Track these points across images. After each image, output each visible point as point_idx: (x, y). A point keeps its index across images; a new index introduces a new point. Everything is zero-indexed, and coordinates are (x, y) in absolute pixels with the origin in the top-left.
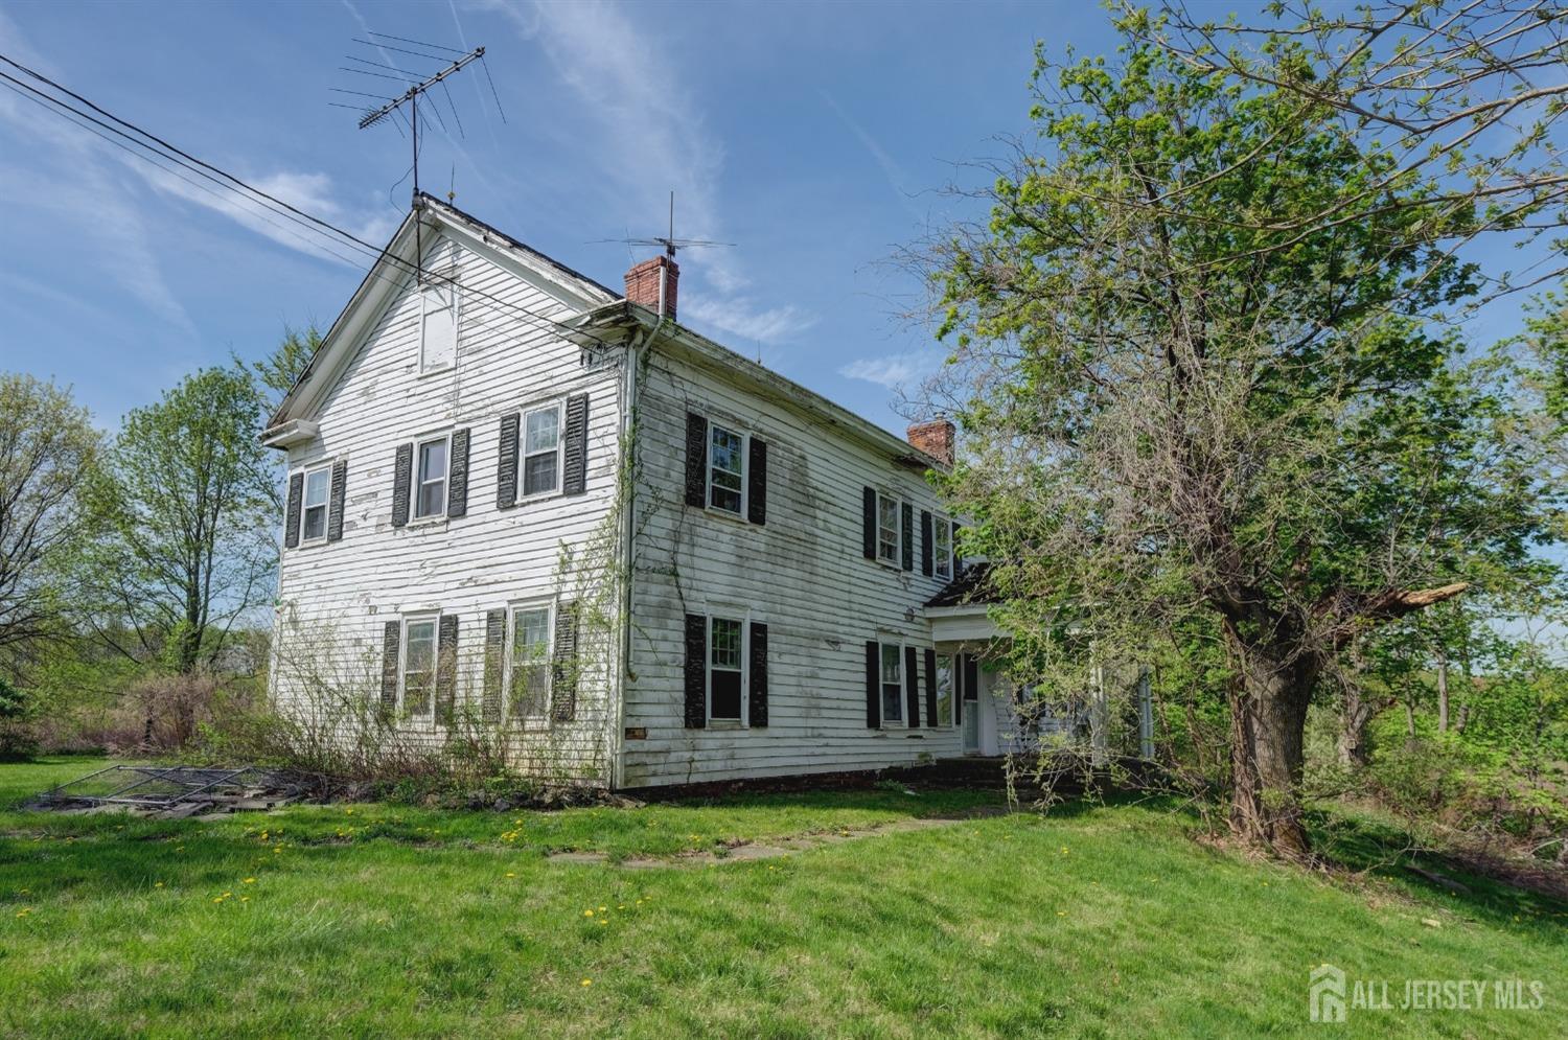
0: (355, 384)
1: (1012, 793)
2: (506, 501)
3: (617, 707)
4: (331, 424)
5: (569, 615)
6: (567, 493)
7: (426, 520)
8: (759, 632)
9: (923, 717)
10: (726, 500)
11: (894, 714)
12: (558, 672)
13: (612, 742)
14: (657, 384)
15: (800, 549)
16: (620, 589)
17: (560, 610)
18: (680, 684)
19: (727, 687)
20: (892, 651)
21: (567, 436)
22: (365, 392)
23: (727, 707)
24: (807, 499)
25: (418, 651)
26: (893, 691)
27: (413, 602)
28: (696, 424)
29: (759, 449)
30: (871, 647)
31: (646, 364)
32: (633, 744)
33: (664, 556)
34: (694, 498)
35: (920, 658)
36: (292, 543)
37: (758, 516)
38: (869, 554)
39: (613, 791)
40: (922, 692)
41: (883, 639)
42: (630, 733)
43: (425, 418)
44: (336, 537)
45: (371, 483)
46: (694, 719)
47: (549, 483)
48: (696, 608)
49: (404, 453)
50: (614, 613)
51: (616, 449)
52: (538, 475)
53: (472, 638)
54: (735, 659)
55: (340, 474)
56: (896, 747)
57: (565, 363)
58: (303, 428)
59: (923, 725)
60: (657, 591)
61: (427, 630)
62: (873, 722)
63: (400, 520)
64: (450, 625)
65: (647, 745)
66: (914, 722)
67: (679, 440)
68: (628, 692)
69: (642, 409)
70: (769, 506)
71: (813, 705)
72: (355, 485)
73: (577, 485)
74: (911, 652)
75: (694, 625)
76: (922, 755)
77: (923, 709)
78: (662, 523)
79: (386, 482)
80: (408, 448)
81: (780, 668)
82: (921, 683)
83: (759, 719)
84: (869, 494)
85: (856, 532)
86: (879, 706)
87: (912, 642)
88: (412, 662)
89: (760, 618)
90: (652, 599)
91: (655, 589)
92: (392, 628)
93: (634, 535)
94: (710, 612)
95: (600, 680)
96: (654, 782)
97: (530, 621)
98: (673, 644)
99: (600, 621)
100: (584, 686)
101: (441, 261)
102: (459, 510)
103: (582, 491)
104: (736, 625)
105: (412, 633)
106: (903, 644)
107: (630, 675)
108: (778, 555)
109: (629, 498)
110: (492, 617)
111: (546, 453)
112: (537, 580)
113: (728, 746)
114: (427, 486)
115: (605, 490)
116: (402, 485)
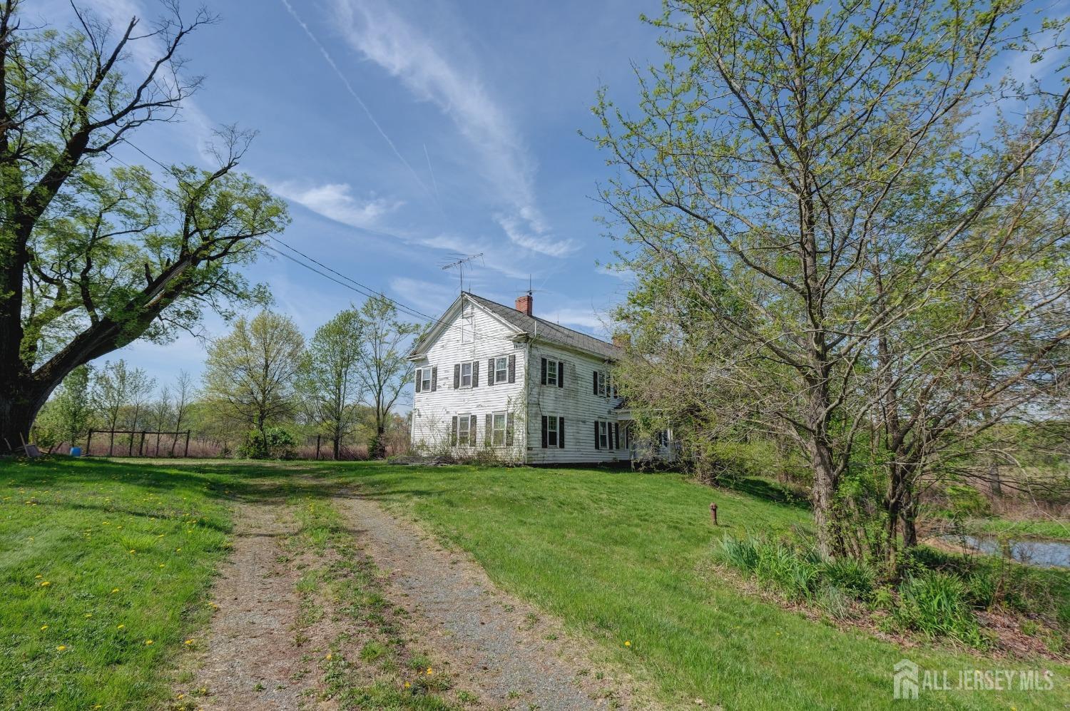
0: (439, 344)
1: (633, 467)
2: (491, 383)
3: (525, 442)
4: (430, 355)
5: (511, 416)
6: (510, 382)
7: (465, 387)
8: (562, 419)
9: (614, 446)
10: (552, 381)
11: (604, 444)
12: (508, 433)
13: (524, 451)
14: (534, 352)
15: (573, 393)
16: (526, 409)
17: (508, 414)
18: (541, 436)
19: (553, 435)
20: (603, 424)
21: (509, 366)
22: (443, 346)
23: (553, 442)
24: (575, 378)
25: (464, 425)
26: (603, 437)
27: (461, 411)
28: (544, 361)
29: (561, 365)
30: (596, 423)
31: (531, 346)
32: (529, 452)
33: (536, 400)
34: (543, 382)
35: (613, 426)
36: (418, 391)
37: (561, 385)
38: (595, 393)
39: (524, 464)
40: (614, 438)
41: (600, 420)
42: (529, 449)
43: (464, 357)
44: (434, 390)
45: (446, 375)
46: (544, 446)
47: (504, 379)
48: (544, 414)
49: (457, 366)
50: (523, 416)
51: (524, 371)
52: (501, 376)
53: (481, 422)
54: (555, 428)
55: (435, 371)
56: (605, 456)
57: (509, 347)
58: (422, 356)
59: (614, 448)
60: (535, 409)
61: (466, 419)
62: (597, 447)
63: (456, 386)
64: (474, 418)
65: (533, 452)
66: (611, 447)
67: (540, 367)
68: (528, 438)
69: (531, 358)
70: (564, 382)
71: (578, 442)
72: (440, 374)
73: (512, 380)
74: (610, 424)
75: (544, 419)
76: (614, 459)
77: (614, 443)
78: (536, 390)
79: (451, 374)
80: (458, 365)
81: (569, 430)
82: (614, 435)
83: (562, 446)
84: (595, 374)
85: (591, 387)
86: (599, 441)
87: (610, 421)
88: (461, 428)
89: (562, 415)
90: (533, 412)
91: (534, 409)
92: (455, 418)
93: (529, 394)
94: (547, 414)
95: (520, 435)
96: (534, 462)
97: (499, 417)
98: (539, 425)
99: (520, 418)
100: (516, 436)
101: (468, 310)
102: (476, 385)
103: (514, 382)
104: (555, 418)
105: (462, 420)
106: (607, 422)
107: (528, 433)
108: (566, 397)
109: (527, 385)
110: (487, 416)
111: (503, 371)
112: (501, 406)
113: (554, 454)
114: (465, 377)
115: (520, 382)
116: (457, 376)
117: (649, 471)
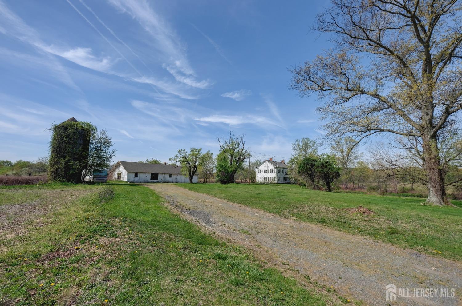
2: (271, 173)
4: (259, 168)
7: (266, 173)
12: (274, 179)
13: (276, 181)
22: (262, 167)
23: (279, 180)
31: (277, 168)
36: (257, 173)
43: (266, 169)
44: (260, 173)
54: (280, 178)
55: (260, 170)
57: (274, 168)
58: (257, 168)
62: (283, 181)
63: (264, 173)
64: (268, 177)
67: (279, 171)
69: (277, 170)
73: (274, 172)
78: (278, 174)
79: (263, 171)
84: (283, 170)
88: (266, 179)
90: (277, 177)
92: (265, 177)
96: (277, 183)
101: (266, 162)
102: (268, 173)
107: (277, 179)
110: (270, 177)
111: (272, 171)
112: (273, 176)
113: (279, 182)
114: (266, 171)
115: (276, 173)
116: (265, 171)
117: (292, 184)
